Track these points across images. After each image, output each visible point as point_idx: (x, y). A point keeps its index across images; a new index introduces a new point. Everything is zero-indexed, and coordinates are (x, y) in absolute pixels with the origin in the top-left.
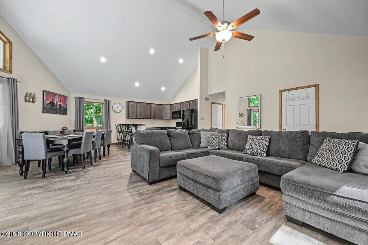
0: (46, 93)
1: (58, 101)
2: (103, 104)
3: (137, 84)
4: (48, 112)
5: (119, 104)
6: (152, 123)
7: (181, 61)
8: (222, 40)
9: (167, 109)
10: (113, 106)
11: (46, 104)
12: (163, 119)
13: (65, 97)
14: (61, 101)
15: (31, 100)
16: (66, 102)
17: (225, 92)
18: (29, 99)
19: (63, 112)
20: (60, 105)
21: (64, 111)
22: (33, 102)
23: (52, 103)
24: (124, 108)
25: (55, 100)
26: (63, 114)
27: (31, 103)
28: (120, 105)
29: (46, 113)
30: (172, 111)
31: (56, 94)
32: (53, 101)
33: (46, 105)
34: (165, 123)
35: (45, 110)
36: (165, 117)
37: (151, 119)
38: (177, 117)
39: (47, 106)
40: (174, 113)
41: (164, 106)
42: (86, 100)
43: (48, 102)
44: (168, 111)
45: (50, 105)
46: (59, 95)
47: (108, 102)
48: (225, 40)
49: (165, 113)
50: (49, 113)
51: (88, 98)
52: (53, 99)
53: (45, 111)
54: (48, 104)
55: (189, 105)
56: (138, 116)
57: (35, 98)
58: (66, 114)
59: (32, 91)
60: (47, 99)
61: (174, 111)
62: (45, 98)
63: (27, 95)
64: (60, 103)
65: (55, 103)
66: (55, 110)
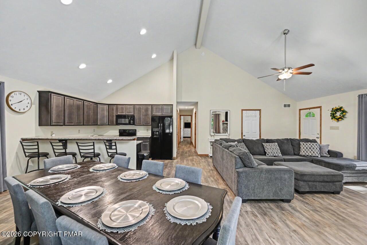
5: (23, 94)
7: (154, 56)
9: (103, 110)
10: (10, 98)
12: (97, 125)
17: (197, 102)
28: (26, 97)
30: (115, 114)
36: (100, 121)
38: (127, 122)
40: (119, 117)
41: (98, 105)
44: (106, 114)
49: (99, 116)
55: (150, 109)
61: (119, 114)
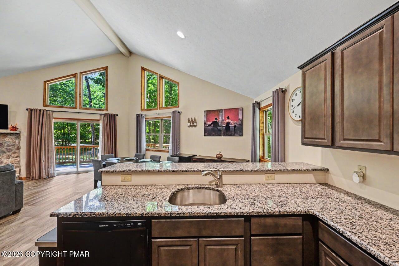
0: (208, 113)
1: (223, 118)
4: (210, 135)
10: (292, 103)
11: (207, 125)
13: (238, 110)
14: (228, 118)
15: (192, 124)
16: (240, 117)
19: (233, 133)
20: (228, 124)
21: (234, 131)
23: (215, 124)
25: (219, 118)
26: (234, 135)
31: (220, 111)
32: (217, 121)
33: (207, 127)
35: (208, 132)
43: (210, 123)
45: (212, 126)
46: (226, 110)
52: (216, 118)
53: (206, 134)
54: (209, 125)
57: (196, 122)
58: (241, 135)
62: (207, 119)
63: (189, 121)
64: (228, 121)
65: (220, 123)
66: (219, 130)
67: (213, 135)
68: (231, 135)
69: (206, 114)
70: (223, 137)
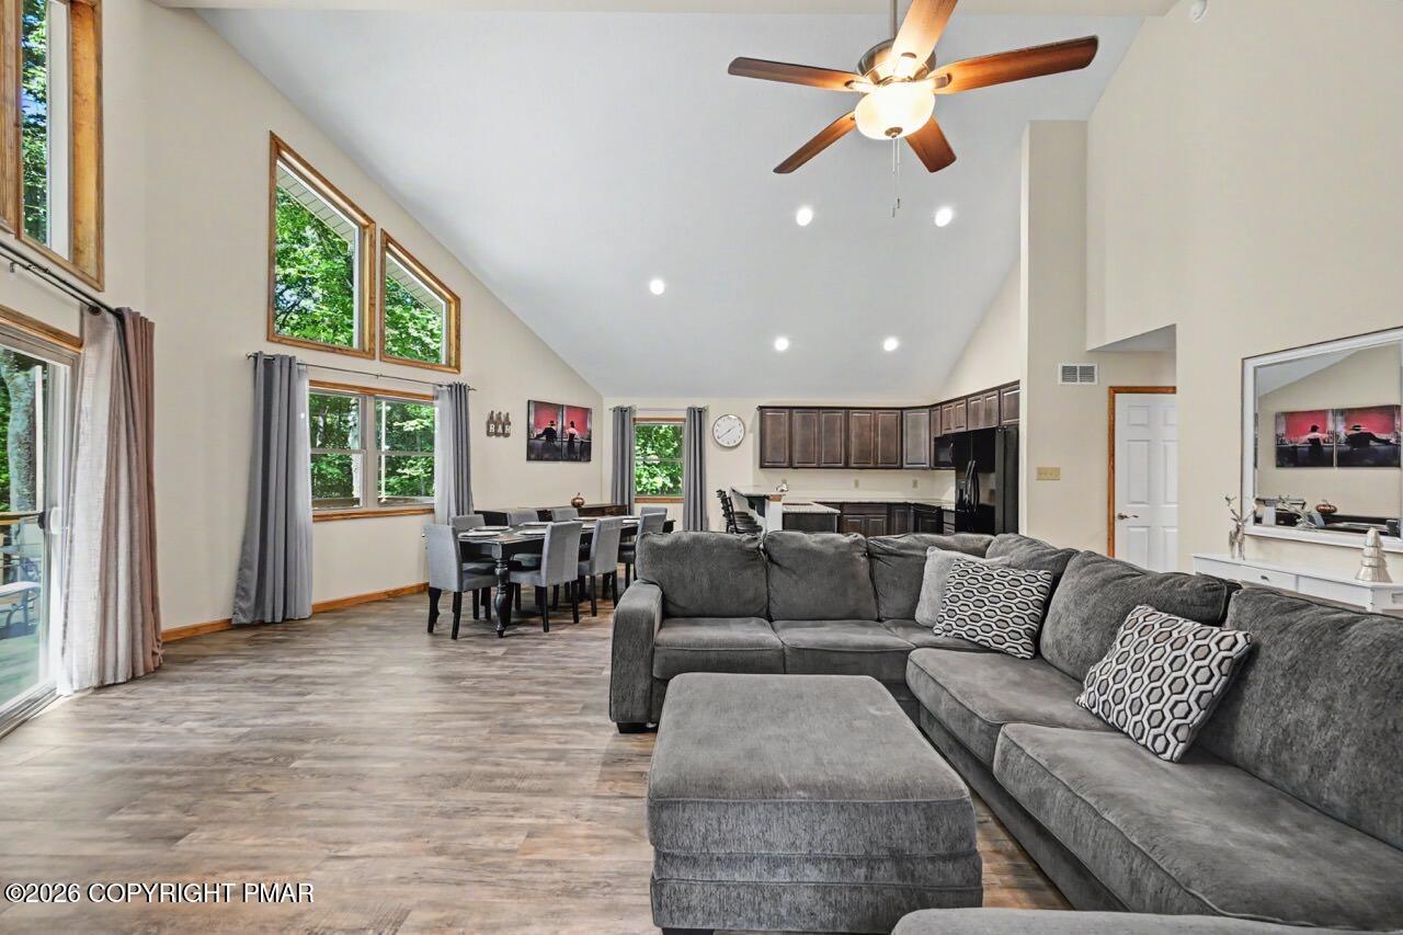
0: (538, 407)
2: (684, 420)
3: (782, 344)
4: (539, 458)
5: (734, 418)
6: (857, 484)
7: (944, 217)
8: (888, 133)
9: (916, 425)
10: (716, 427)
11: (536, 435)
12: (901, 467)
13: (586, 412)
14: (572, 425)
15: (500, 430)
16: (588, 426)
18: (496, 428)
19: (579, 455)
20: (572, 436)
21: (579, 451)
22: (507, 435)
23: (550, 433)
24: (750, 431)
26: (580, 460)
27: (502, 437)
28: (738, 422)
29: (535, 460)
30: (938, 435)
31: (558, 407)
32: (554, 428)
33: (535, 438)
34: (915, 484)
36: (909, 458)
37: (847, 466)
39: (537, 441)
40: (942, 442)
41: (904, 412)
42: (638, 416)
43: (540, 431)
44: (924, 435)
45: (544, 438)
46: (569, 407)
47: (698, 415)
48: (899, 130)
49: (908, 443)
50: (541, 460)
51: (646, 407)
52: (551, 422)
53: (533, 456)
54: (539, 436)
55: (998, 404)
56: (797, 457)
57: (509, 424)
58: (589, 460)
59: (502, 408)
60: (537, 424)
62: (532, 421)
63: (491, 420)
64: (572, 430)
65: (559, 432)
66: (559, 449)
67: (547, 460)
68: (576, 460)
69: (532, 408)
70: (561, 464)
